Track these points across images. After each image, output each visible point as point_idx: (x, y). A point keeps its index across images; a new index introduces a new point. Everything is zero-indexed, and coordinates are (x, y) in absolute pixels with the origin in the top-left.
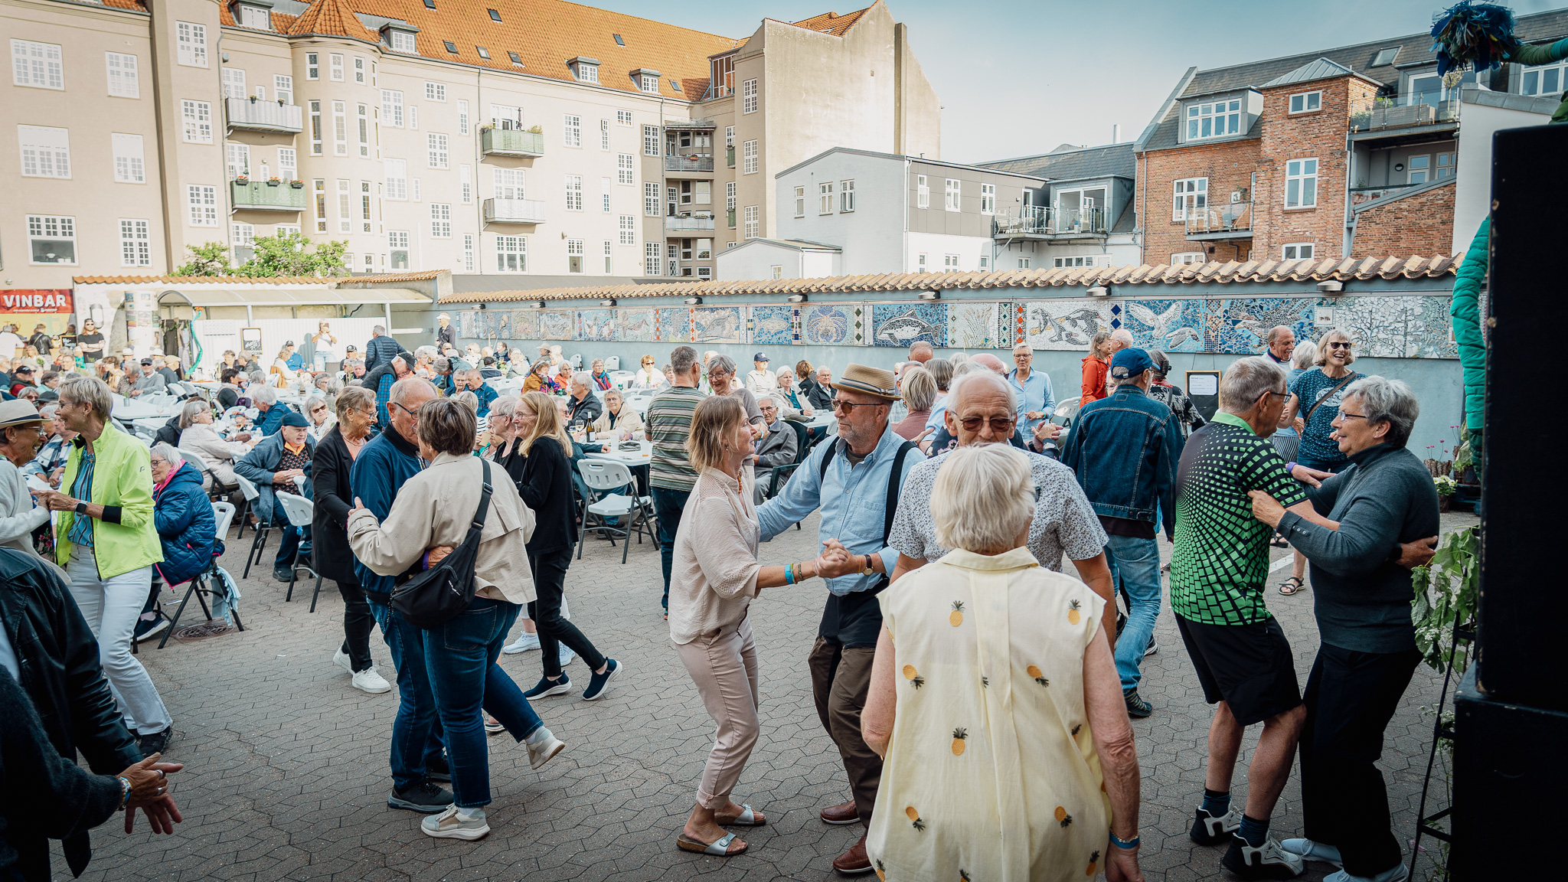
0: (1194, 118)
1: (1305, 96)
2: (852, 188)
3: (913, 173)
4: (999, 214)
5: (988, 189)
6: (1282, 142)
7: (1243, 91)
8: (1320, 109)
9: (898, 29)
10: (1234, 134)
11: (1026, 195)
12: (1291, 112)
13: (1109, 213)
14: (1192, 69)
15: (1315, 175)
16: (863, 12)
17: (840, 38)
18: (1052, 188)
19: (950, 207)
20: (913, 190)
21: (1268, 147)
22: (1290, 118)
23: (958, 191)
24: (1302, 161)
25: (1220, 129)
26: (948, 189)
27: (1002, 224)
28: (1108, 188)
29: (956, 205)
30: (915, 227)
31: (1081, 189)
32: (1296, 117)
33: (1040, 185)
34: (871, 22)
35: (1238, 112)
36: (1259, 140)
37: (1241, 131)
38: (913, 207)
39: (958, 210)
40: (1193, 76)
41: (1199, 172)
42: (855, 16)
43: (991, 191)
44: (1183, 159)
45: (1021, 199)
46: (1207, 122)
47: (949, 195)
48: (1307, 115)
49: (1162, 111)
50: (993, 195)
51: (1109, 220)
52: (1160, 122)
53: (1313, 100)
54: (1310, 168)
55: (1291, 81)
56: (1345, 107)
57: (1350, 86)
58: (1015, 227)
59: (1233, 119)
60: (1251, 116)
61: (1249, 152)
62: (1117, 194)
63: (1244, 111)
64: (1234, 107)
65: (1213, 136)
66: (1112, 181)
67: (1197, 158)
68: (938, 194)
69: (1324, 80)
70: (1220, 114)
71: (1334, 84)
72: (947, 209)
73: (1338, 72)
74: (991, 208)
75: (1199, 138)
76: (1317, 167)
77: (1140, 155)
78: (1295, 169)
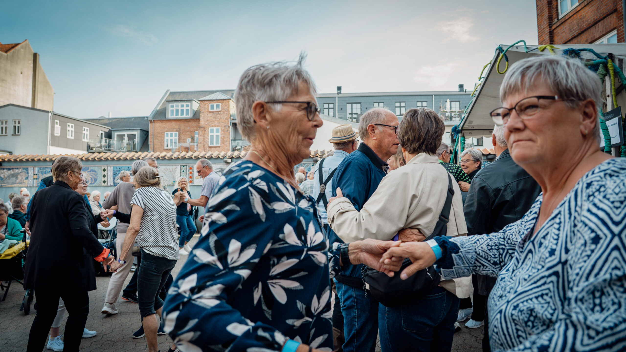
0: (172, 109)
1: (215, 105)
2: (19, 123)
3: (53, 120)
4: (90, 141)
5: (86, 130)
6: (208, 121)
7: (191, 100)
8: (220, 110)
9: (35, 56)
10: (187, 116)
11: (102, 134)
12: (210, 110)
13: (138, 144)
14: (168, 91)
15: (219, 134)
16: (17, 45)
17: (5, 54)
18: (113, 132)
19: (69, 137)
20: (53, 127)
21: (202, 122)
22: (210, 112)
23: (73, 129)
24: (215, 129)
25: (182, 114)
26: (68, 128)
27: (92, 145)
28: (137, 133)
29: (72, 136)
30: (53, 144)
31: (126, 133)
32: (212, 112)
33: (107, 130)
34: (22, 50)
35: (189, 108)
36: (198, 120)
37: (190, 116)
38: (53, 134)
39: (73, 138)
40: (168, 93)
41: (175, 130)
42: (12, 46)
43: (87, 131)
44: (168, 124)
45: (100, 135)
46: (177, 111)
47: (69, 131)
48: (216, 112)
49: (158, 105)
50: (88, 133)
51: (138, 147)
52: (158, 109)
53: (218, 106)
54: (217, 131)
55: (210, 99)
56: (228, 110)
57: (230, 103)
58: (98, 147)
59: (187, 110)
60: (193, 110)
61: (194, 124)
62: (141, 136)
63: (191, 108)
64: (187, 106)
65: (180, 116)
66: (139, 131)
67: (174, 124)
68: (64, 130)
69: (221, 100)
70: (182, 108)
71: (225, 101)
72: (68, 137)
73: (226, 98)
74: (87, 138)
75: (174, 117)
76: (220, 131)
77: (151, 121)
78: (212, 131)
